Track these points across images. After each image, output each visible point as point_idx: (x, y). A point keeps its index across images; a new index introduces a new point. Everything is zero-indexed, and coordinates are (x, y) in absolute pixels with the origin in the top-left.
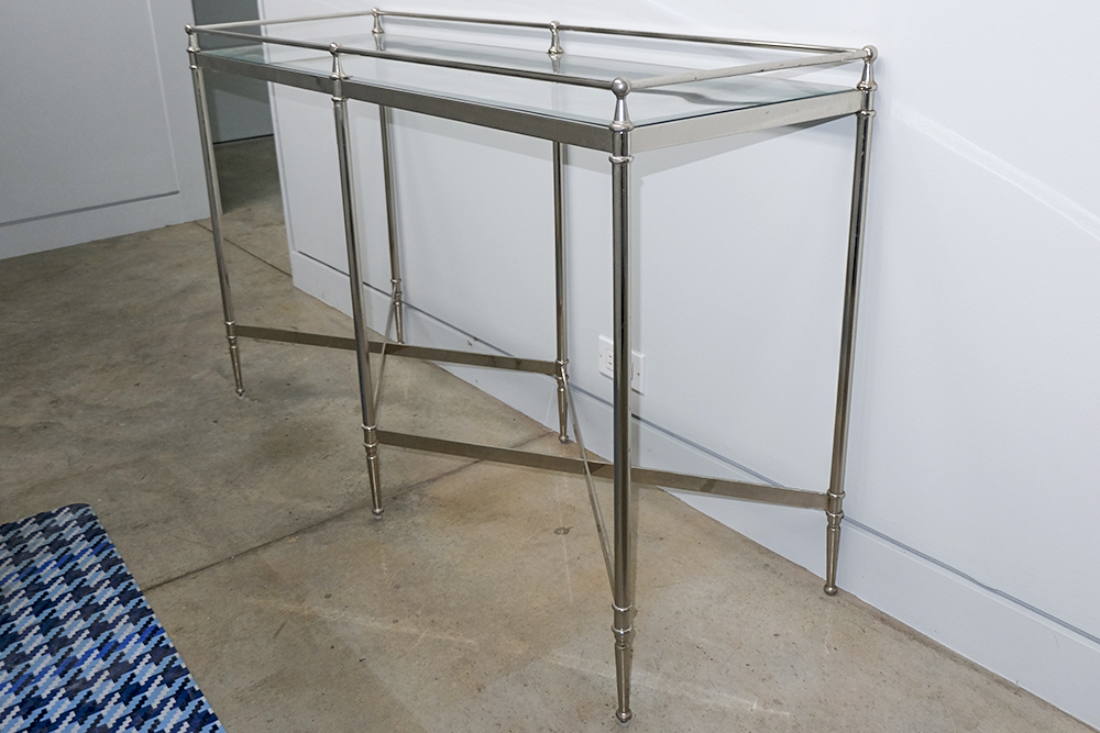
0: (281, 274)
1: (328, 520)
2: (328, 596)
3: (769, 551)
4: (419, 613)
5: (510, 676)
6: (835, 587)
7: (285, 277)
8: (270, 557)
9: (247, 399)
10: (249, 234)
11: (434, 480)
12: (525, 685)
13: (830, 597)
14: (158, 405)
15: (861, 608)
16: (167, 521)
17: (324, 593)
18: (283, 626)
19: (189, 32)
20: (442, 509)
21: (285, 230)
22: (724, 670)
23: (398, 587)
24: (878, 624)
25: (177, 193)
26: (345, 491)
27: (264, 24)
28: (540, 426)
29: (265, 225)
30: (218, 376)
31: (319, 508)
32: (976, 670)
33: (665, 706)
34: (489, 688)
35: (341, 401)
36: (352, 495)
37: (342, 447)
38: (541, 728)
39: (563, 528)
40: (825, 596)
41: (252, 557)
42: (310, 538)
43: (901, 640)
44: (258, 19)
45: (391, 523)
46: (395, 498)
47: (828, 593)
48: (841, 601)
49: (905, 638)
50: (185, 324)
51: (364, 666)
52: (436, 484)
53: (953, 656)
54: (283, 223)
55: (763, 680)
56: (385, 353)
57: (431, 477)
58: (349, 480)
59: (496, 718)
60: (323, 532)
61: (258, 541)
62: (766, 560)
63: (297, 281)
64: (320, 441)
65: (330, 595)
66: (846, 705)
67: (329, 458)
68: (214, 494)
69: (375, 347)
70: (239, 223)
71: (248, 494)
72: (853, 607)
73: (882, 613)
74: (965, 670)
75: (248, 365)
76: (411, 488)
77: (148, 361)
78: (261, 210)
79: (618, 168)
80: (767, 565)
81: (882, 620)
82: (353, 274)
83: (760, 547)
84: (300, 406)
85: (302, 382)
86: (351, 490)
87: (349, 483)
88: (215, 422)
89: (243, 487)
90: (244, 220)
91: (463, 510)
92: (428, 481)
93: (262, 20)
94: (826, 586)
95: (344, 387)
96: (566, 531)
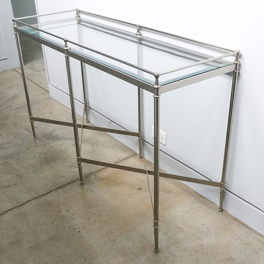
0: (45, 91)
1: (67, 185)
2: (68, 211)
3: (203, 197)
4: (96, 216)
5: (123, 237)
6: (222, 209)
7: (47, 92)
8: (49, 197)
9: (37, 141)
10: (33, 74)
11: (99, 171)
12: (128, 240)
13: (220, 212)
14: (8, 142)
15: (229, 216)
16: (15, 185)
17: (66, 210)
18: (54, 220)
19: (14, 21)
20: (102, 181)
21: (45, 73)
22: (187, 235)
23: (89, 208)
24: (234, 221)
25: (7, 59)
26: (71, 174)
27: (39, 16)
28: (134, 152)
29: (39, 71)
30: (27, 132)
31: (63, 180)
32: (261, 236)
33: (169, 246)
34: (117, 240)
35: (68, 141)
36: (73, 176)
37: (69, 159)
38: (132, 253)
39: (140, 188)
40: (219, 212)
41: (43, 197)
42: (61, 191)
43: (240, 226)
44: (36, 15)
45: (86, 186)
46: (87, 177)
47: (220, 211)
48: (224, 214)
49: (241, 225)
50: (14, 111)
51: (80, 234)
52: (100, 172)
53: (255, 232)
54: (45, 70)
55: (198, 238)
56: (83, 128)
57: (98, 170)
58: (72, 171)
59: (119, 250)
60: (65, 189)
61: (44, 192)
62: (202, 199)
63: (51, 94)
64: (62, 156)
65: (68, 210)
66: (222, 246)
67: (66, 163)
68: (30, 175)
69: (80, 126)
70: (30, 70)
71: (40, 175)
72: (227, 216)
73: (235, 217)
74: (257, 236)
75: (36, 128)
76: (92, 174)
77: (3, 126)
78: (36, 64)
79: (156, 99)
80: (202, 201)
81: (235, 220)
82: (71, 95)
83: (201, 195)
84: (55, 143)
85: (55, 134)
86: (73, 174)
87: (72, 172)
88: (28, 149)
89: (38, 173)
90: (31, 69)
91: (109, 181)
92: (97, 171)
93: (38, 15)
94: (219, 209)
95: (69, 136)
96: (141, 189)
